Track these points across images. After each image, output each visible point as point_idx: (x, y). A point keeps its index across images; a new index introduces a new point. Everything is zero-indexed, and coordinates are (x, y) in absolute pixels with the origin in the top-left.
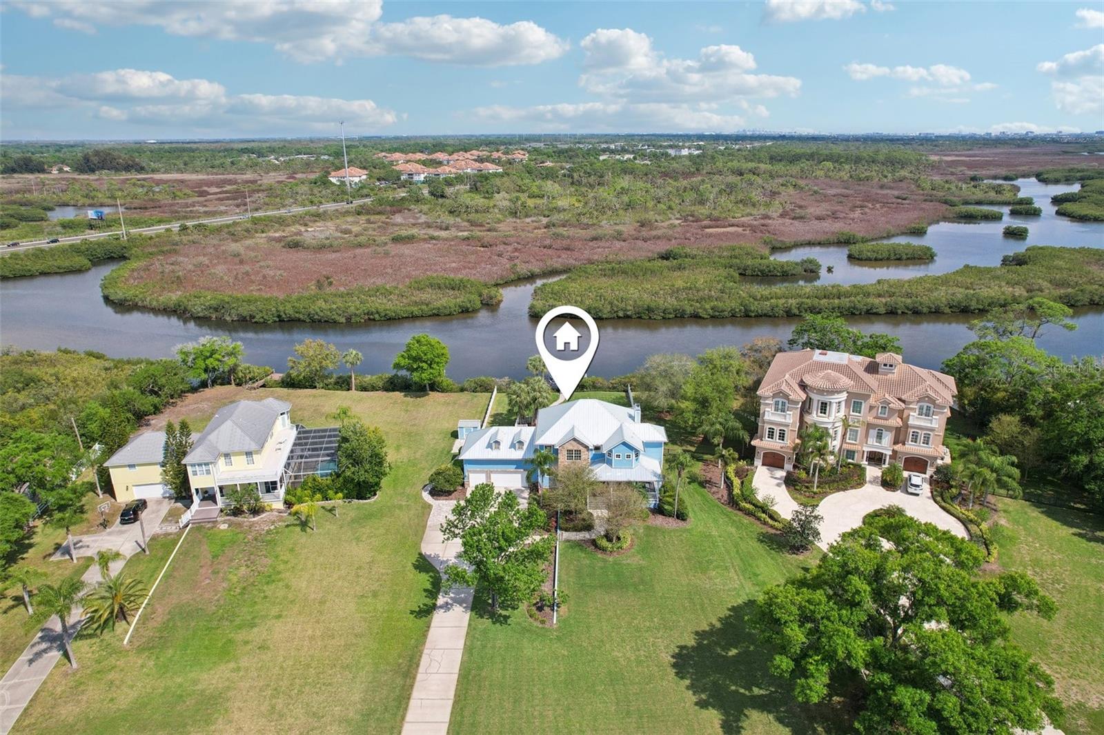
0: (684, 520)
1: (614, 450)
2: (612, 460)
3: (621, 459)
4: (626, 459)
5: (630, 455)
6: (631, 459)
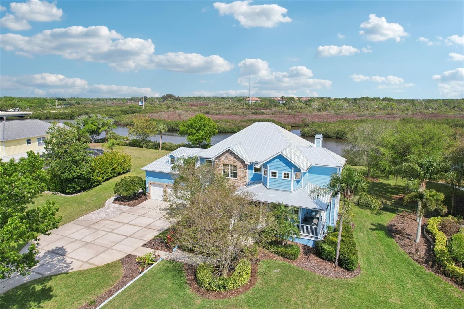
0: (348, 269)
1: (268, 166)
2: (267, 178)
3: (277, 177)
4: (283, 178)
5: (288, 174)
6: (289, 179)
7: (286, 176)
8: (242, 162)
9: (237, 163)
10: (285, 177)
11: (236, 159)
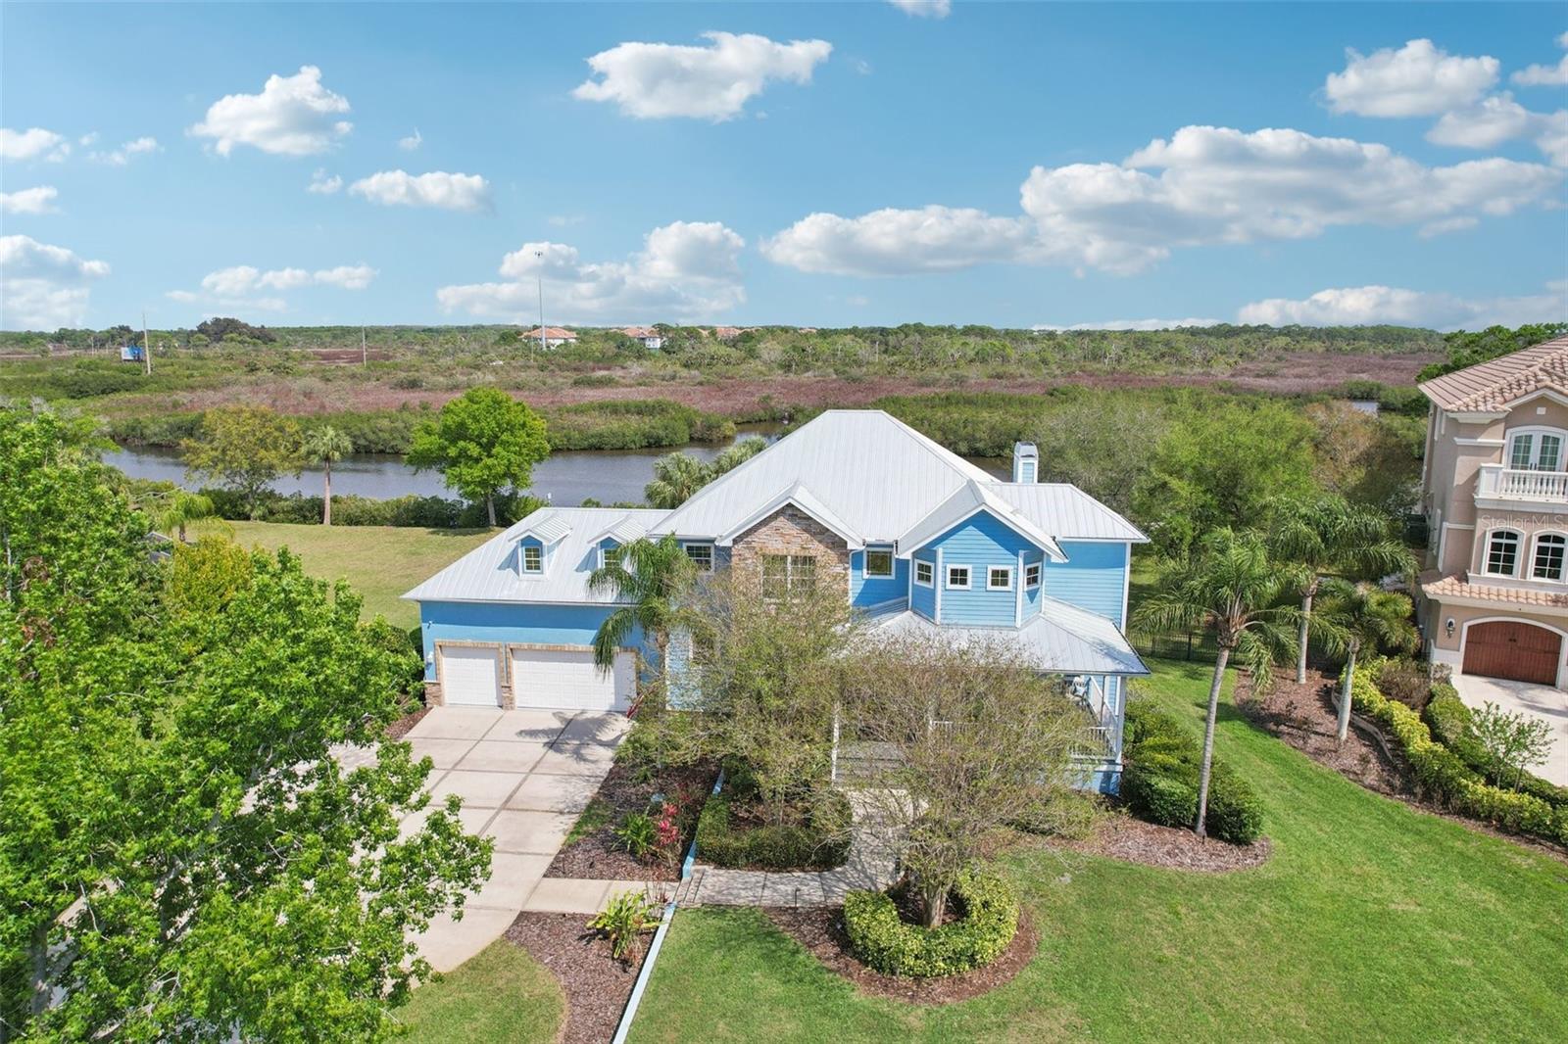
0: (1239, 840)
1: (940, 550)
2: (933, 592)
3: (969, 586)
4: (990, 587)
5: (1005, 574)
6: (1010, 587)
7: (1000, 577)
8: (837, 544)
9: (817, 549)
10: (994, 583)
11: (813, 535)
